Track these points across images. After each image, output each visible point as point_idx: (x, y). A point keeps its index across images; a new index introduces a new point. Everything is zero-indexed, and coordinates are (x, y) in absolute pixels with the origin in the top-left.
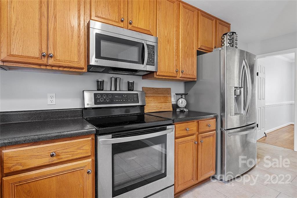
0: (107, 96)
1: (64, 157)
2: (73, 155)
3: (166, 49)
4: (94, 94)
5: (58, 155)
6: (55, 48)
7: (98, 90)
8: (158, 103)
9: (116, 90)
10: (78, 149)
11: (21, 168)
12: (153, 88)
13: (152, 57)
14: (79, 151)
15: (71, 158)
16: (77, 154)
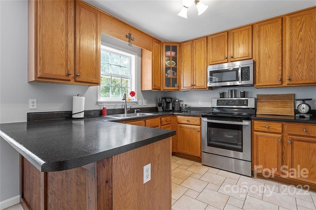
0: (225, 101)
1: (191, 123)
2: (194, 123)
3: (266, 64)
4: (217, 100)
5: (189, 121)
6: (196, 82)
7: (221, 98)
8: (274, 107)
9: (232, 97)
10: (196, 121)
11: (180, 122)
12: (268, 95)
13: (247, 75)
14: (196, 122)
15: (193, 124)
16: (195, 123)
